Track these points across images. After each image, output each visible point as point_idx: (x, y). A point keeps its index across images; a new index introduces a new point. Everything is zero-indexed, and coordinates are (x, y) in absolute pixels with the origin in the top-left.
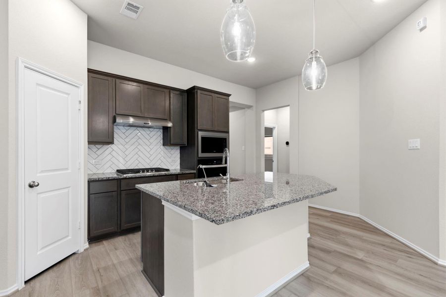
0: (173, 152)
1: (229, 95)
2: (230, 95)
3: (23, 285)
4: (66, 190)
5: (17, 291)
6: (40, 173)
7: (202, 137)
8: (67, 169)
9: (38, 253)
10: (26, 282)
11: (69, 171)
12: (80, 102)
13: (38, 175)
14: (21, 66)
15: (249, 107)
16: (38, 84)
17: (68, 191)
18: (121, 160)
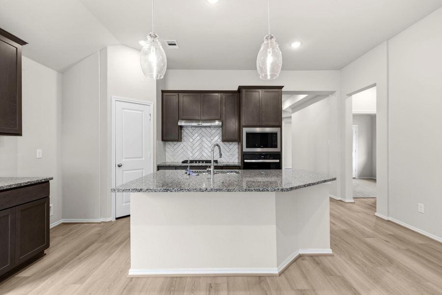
0: (231, 147)
1: (281, 87)
2: (283, 87)
3: (115, 220)
4: (141, 171)
5: (111, 221)
6: (125, 159)
7: (247, 133)
8: (142, 157)
9: (124, 204)
10: (117, 219)
11: (143, 159)
12: (150, 115)
13: (124, 160)
14: (113, 100)
15: (332, 93)
16: (123, 109)
17: (142, 172)
18: (189, 152)
